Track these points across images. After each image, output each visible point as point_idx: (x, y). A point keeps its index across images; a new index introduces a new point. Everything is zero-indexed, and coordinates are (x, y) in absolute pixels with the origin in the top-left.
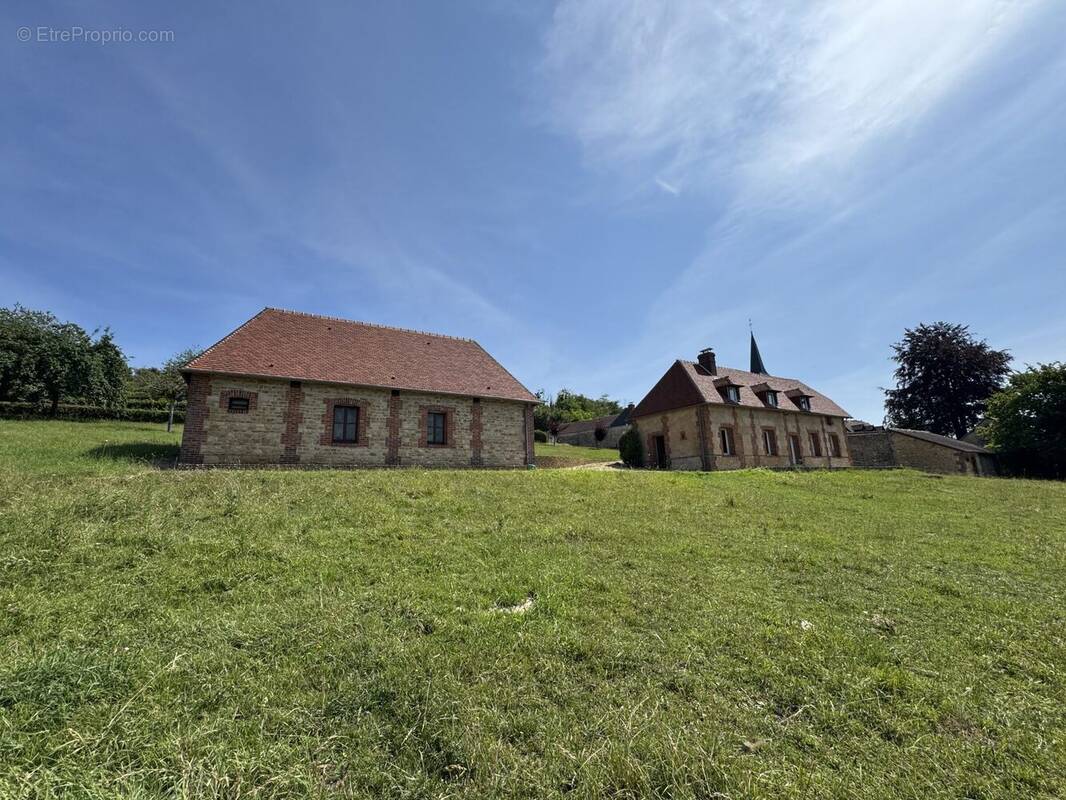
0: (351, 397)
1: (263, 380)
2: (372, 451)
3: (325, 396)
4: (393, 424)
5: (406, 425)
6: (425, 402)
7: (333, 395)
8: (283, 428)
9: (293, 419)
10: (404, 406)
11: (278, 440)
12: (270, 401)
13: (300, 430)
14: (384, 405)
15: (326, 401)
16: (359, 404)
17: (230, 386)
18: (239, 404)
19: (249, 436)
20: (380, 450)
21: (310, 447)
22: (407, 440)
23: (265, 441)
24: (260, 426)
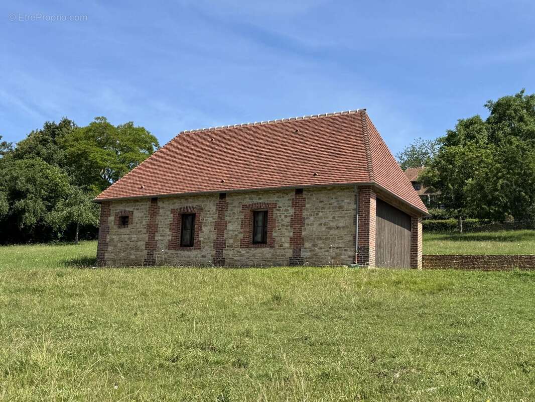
0: (190, 205)
1: (136, 200)
2: (203, 253)
3: (172, 207)
4: (220, 227)
5: (230, 227)
6: (247, 201)
7: (177, 205)
8: (146, 237)
9: (152, 229)
10: (230, 207)
11: (144, 248)
12: (139, 215)
13: (156, 238)
14: (214, 208)
15: (173, 211)
16: (195, 211)
17: (120, 208)
18: (124, 221)
19: (128, 245)
20: (209, 251)
21: (162, 251)
22: (231, 241)
23: (137, 249)
24: (134, 237)
